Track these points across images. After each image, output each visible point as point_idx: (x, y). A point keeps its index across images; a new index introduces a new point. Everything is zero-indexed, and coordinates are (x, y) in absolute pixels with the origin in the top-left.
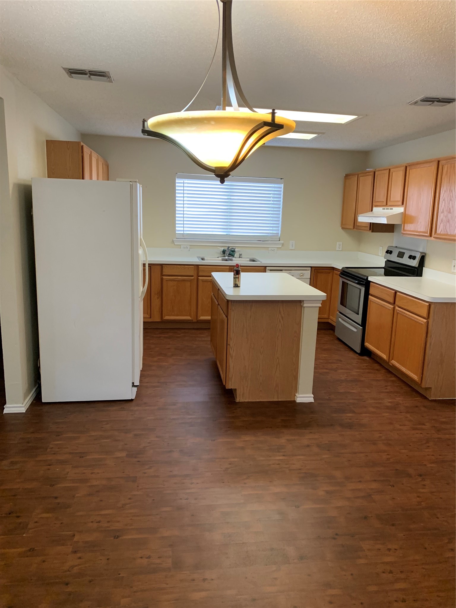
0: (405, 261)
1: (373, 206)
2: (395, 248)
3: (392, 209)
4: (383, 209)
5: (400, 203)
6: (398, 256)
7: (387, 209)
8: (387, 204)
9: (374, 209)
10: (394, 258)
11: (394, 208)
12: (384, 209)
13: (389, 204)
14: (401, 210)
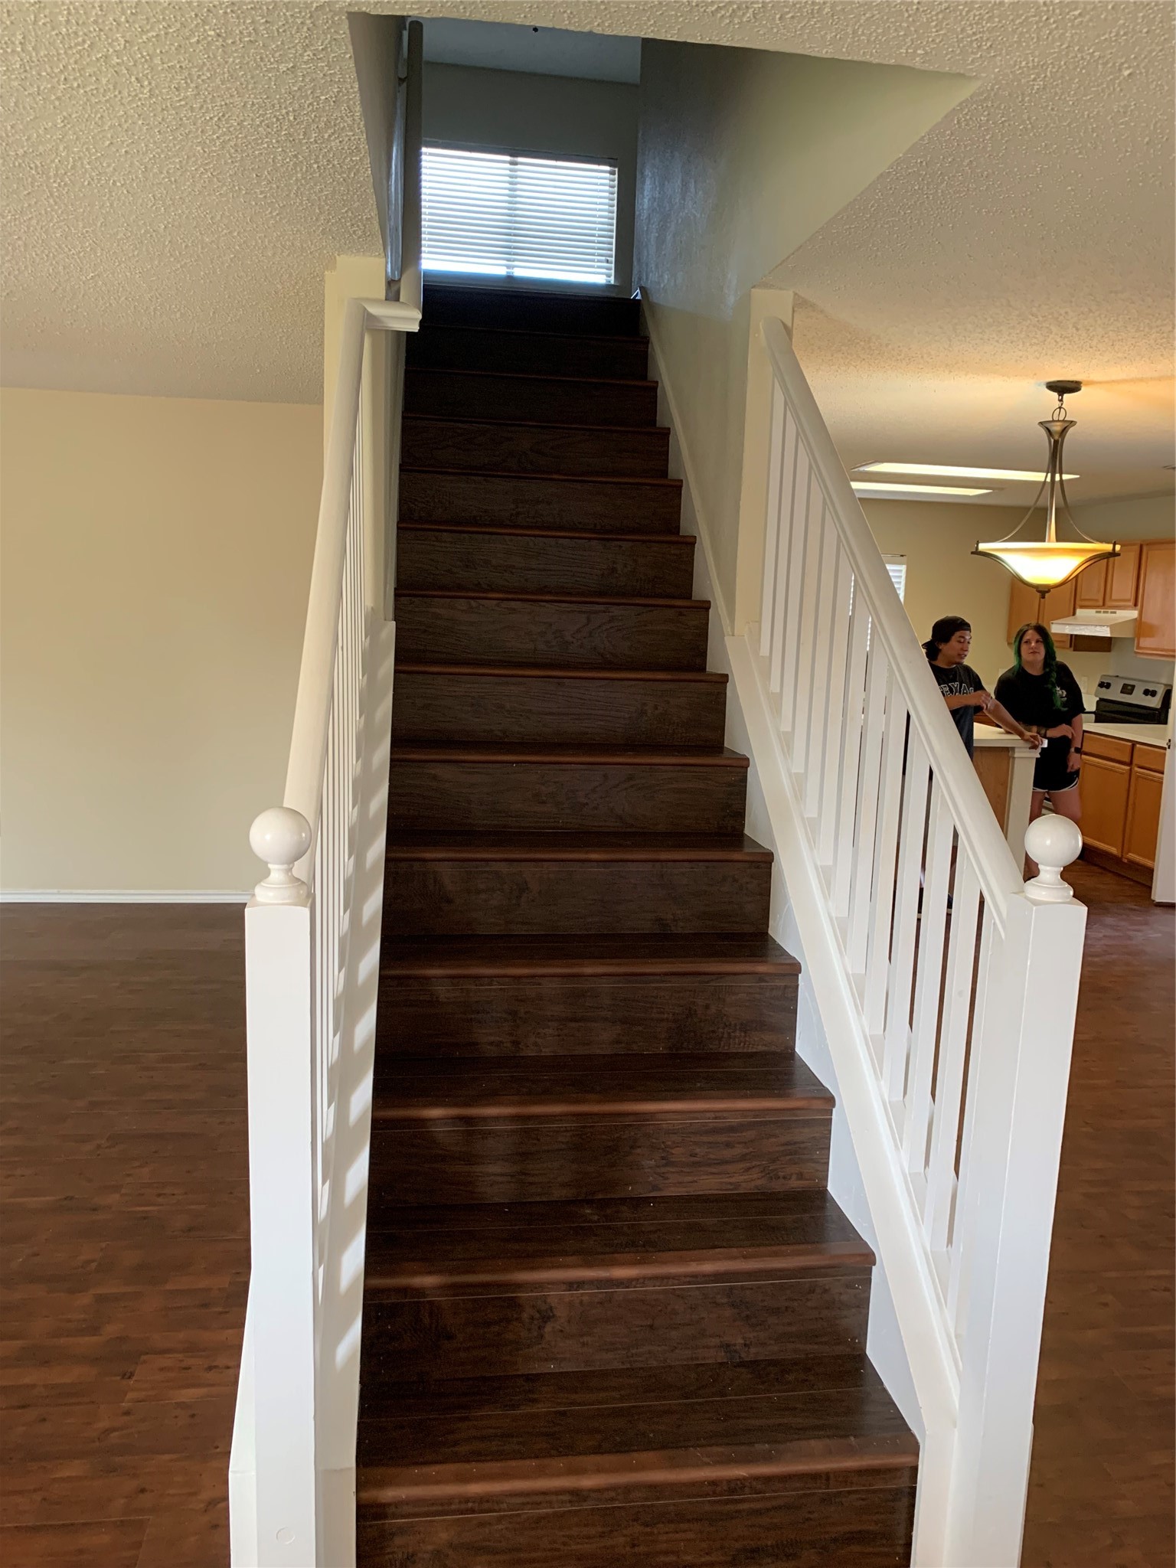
0: (1137, 698)
1: (1077, 606)
2: (1117, 679)
3: (1115, 613)
4: (1097, 612)
5: (1131, 603)
6: (1122, 692)
7: (1104, 612)
8: (1104, 604)
9: (1078, 611)
10: (1115, 694)
11: (1118, 611)
12: (1100, 612)
13: (1108, 603)
14: (1134, 614)
